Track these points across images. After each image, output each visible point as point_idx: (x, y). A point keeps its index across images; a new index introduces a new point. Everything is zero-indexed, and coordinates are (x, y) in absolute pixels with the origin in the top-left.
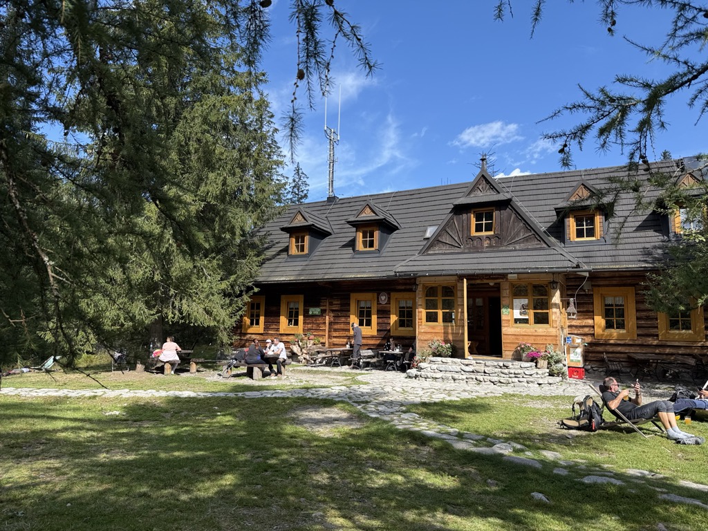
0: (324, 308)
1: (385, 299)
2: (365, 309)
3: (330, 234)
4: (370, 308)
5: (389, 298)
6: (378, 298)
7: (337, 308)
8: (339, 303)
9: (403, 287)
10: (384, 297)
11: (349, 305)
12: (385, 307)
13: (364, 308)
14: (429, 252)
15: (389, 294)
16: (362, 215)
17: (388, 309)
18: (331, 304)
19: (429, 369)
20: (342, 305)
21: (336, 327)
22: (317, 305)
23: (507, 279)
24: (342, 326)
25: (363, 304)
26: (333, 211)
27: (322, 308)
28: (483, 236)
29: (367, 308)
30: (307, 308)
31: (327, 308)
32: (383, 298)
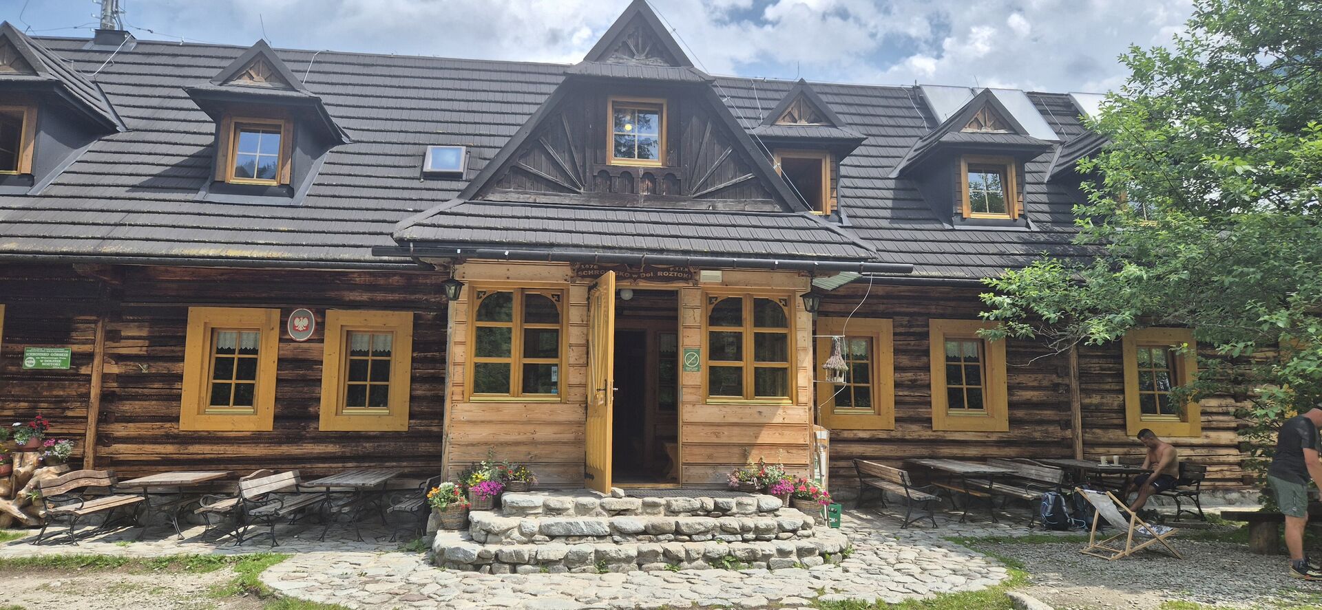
0: (87, 348)
1: (307, 328)
2: (236, 356)
3: (112, 129)
4: (255, 351)
5: (321, 327)
6: (283, 324)
7: (135, 351)
8: (144, 333)
9: (365, 297)
10: (305, 322)
11: (182, 341)
12: (306, 350)
13: (231, 351)
14: (491, 197)
15: (321, 313)
16: (241, 82)
17: (314, 355)
18: (113, 336)
19: (516, 534)
20: (153, 340)
21: (128, 407)
22: (57, 338)
23: (696, 283)
24: (153, 406)
25: (228, 341)
26: (116, 68)
27: (76, 348)
28: (636, 169)
29: (242, 351)
30: (17, 348)
31: (99, 349)
32: (301, 323)
